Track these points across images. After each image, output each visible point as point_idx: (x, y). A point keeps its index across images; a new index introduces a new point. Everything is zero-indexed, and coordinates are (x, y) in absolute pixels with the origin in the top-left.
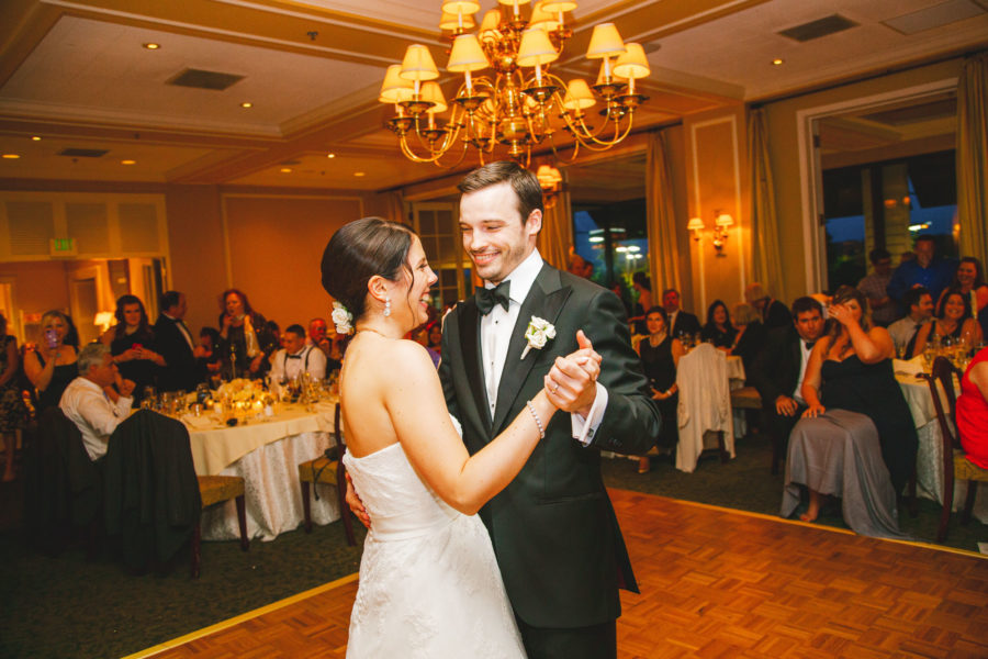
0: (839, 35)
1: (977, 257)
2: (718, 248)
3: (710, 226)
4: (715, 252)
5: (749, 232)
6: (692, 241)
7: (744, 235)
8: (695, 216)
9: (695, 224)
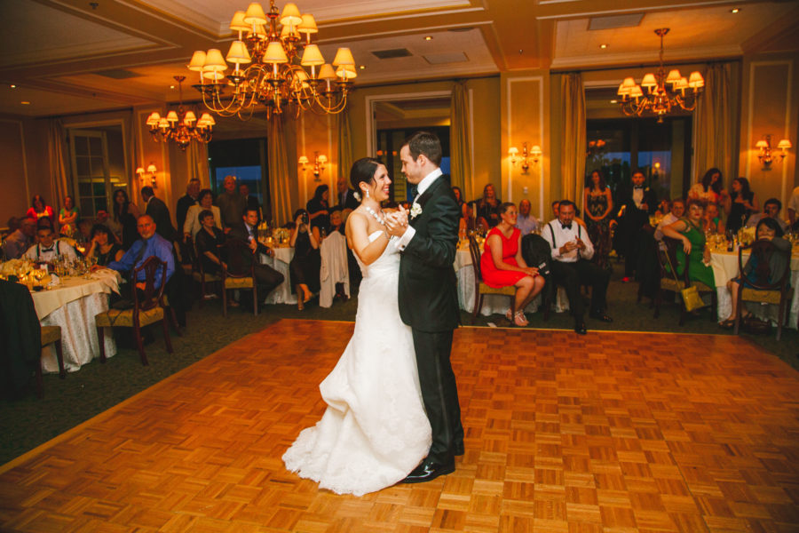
0: (400, 59)
1: (459, 187)
2: (317, 175)
3: (313, 161)
4: (314, 177)
5: (336, 166)
6: (300, 170)
7: (333, 169)
8: (302, 155)
9: (303, 159)
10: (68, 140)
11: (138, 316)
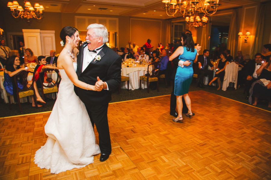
2: (245, 40)
3: (244, 34)
5: (254, 37)
8: (241, 32)
10: (173, 26)
11: (148, 78)
